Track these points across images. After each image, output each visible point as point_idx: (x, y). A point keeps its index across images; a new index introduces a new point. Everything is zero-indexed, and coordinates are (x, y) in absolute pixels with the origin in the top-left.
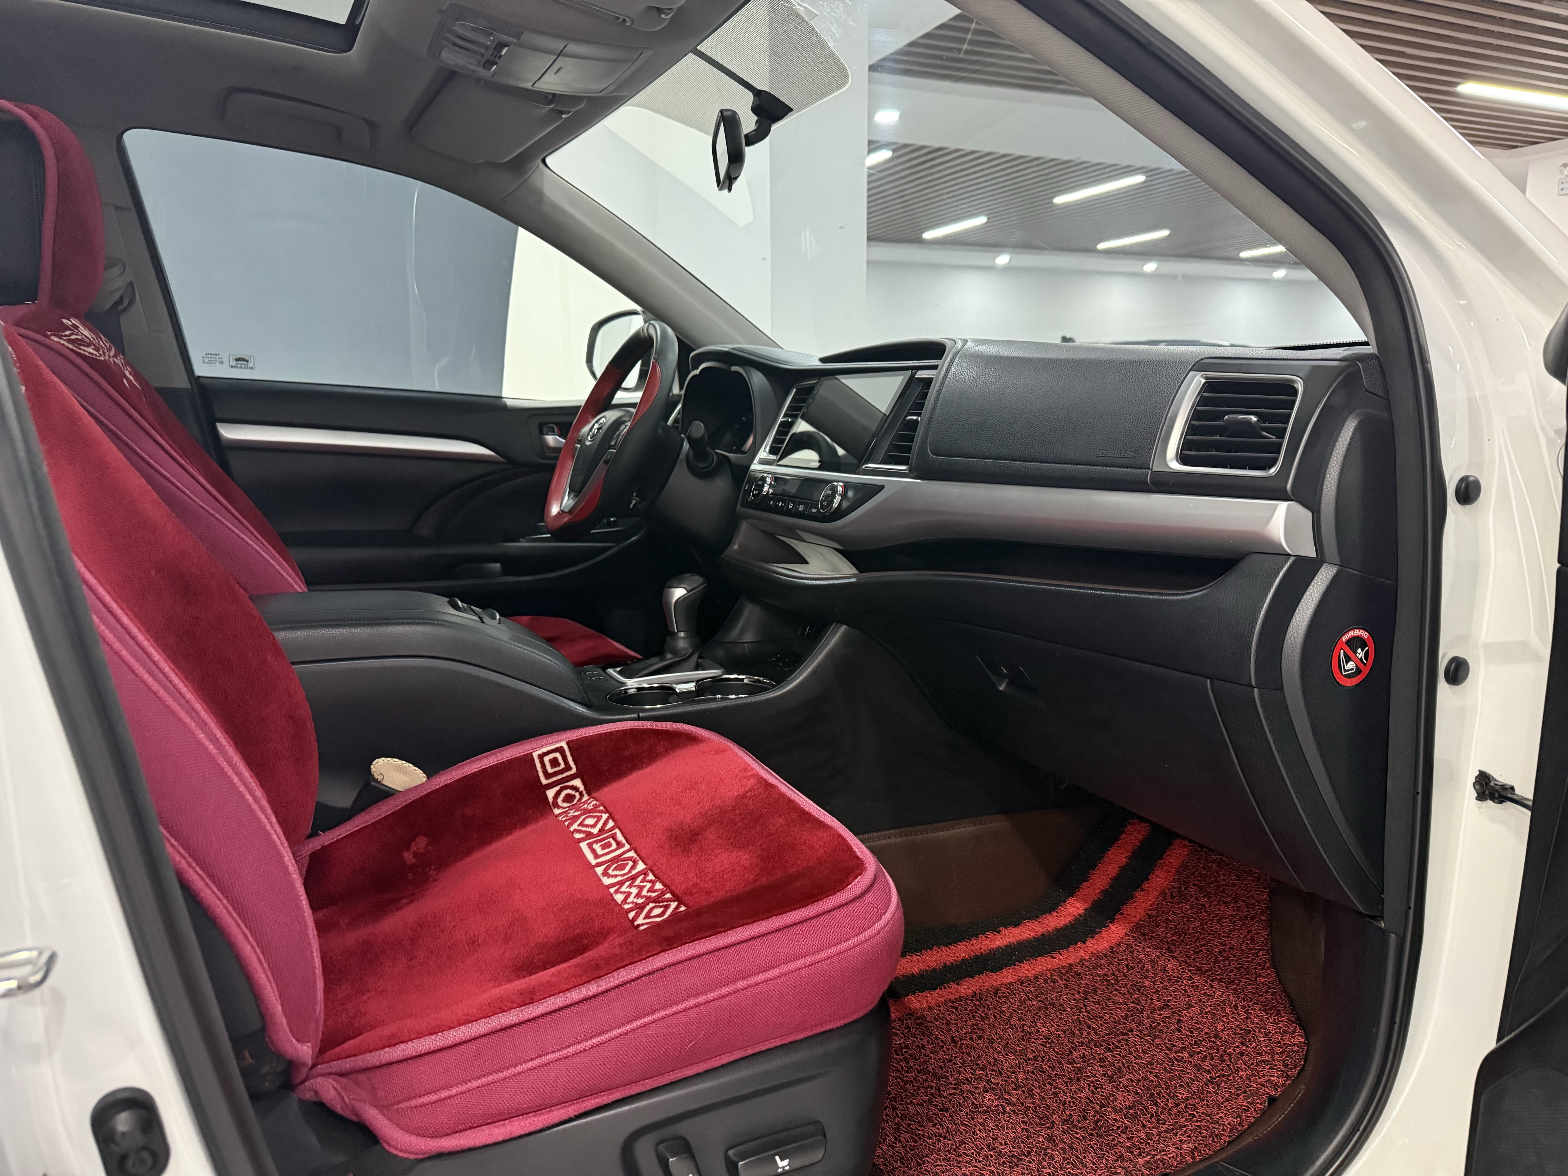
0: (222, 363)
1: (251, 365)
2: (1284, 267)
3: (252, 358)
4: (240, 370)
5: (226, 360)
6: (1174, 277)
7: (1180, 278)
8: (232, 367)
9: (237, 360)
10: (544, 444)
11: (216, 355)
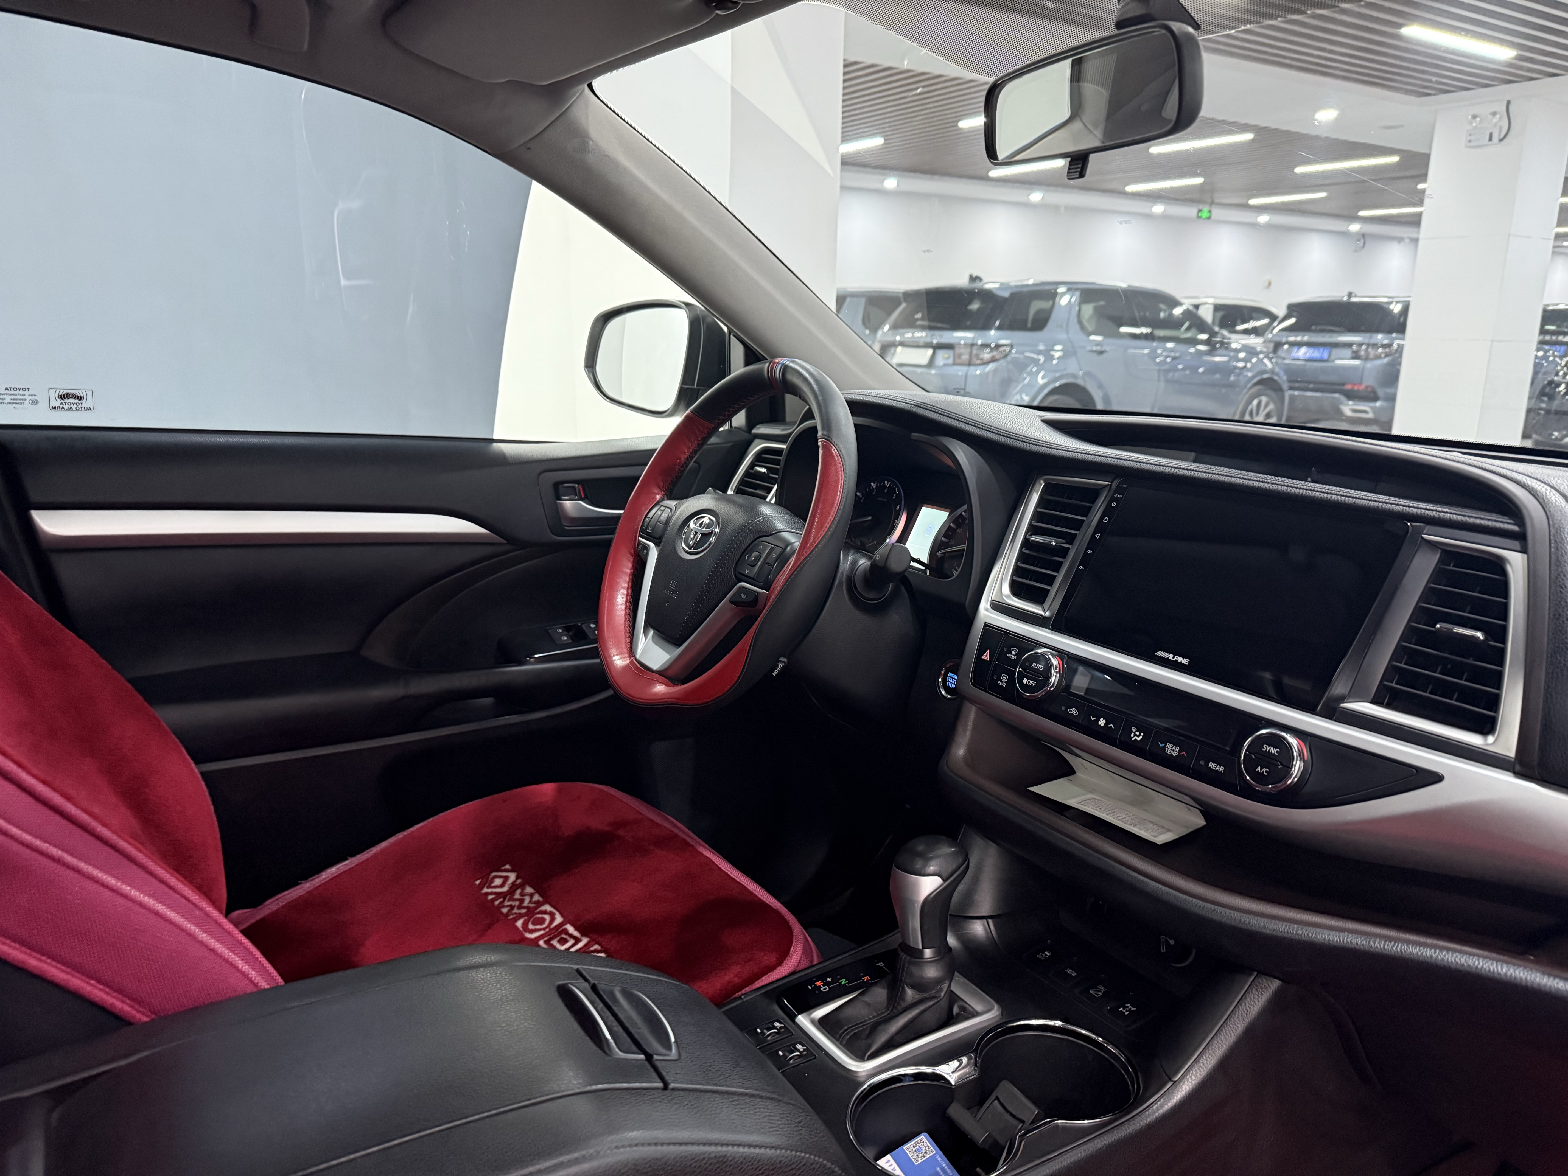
0: (35, 402)
1: (86, 404)
2: (1161, 202)
3: (90, 393)
4: (69, 413)
5: (42, 397)
6: (1056, 208)
7: (1062, 209)
8: (54, 408)
9: (62, 397)
10: (558, 512)
11: (24, 389)
